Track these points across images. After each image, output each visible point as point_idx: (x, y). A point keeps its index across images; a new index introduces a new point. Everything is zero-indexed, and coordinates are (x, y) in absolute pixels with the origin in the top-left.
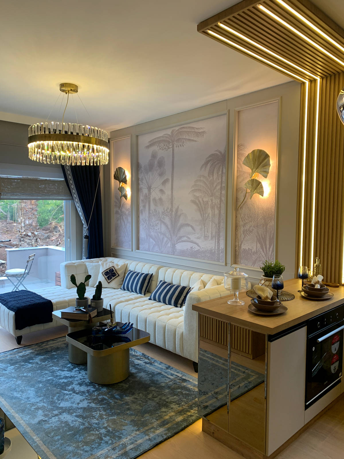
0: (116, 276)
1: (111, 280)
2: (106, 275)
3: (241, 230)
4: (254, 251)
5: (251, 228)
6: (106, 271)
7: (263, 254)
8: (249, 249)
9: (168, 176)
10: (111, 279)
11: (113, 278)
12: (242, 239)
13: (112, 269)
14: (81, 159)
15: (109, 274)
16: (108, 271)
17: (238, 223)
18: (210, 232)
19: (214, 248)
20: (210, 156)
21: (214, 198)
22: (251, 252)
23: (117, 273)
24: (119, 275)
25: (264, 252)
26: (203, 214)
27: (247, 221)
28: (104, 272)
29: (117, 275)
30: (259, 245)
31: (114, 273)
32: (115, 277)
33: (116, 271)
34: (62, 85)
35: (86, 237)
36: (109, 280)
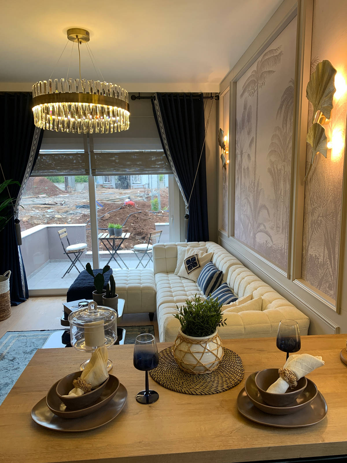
2: (187, 264)
3: (310, 219)
4: (321, 262)
5: (320, 218)
8: (316, 256)
9: (253, 134)
10: (191, 269)
11: (193, 269)
12: (310, 238)
13: (195, 258)
15: (191, 263)
16: (190, 259)
17: (307, 207)
18: (281, 221)
21: (286, 164)
22: (318, 263)
23: (199, 264)
24: (200, 266)
25: (332, 267)
26: (277, 191)
27: (316, 205)
29: (198, 266)
30: (326, 252)
31: (196, 263)
32: (195, 267)
33: (198, 261)
35: (187, 216)
36: (189, 270)
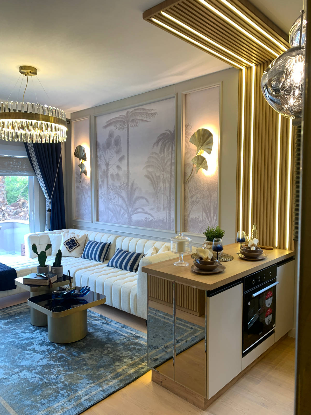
0: (77, 246)
1: (73, 249)
3: (189, 201)
4: (200, 220)
5: (198, 199)
6: (67, 241)
7: (208, 222)
8: (196, 218)
9: (124, 153)
11: (74, 248)
12: (190, 210)
13: (73, 239)
14: (41, 138)
15: (71, 244)
16: (69, 241)
17: (187, 195)
18: (162, 204)
19: (165, 218)
20: (161, 135)
21: (165, 173)
22: (198, 221)
24: (79, 245)
25: (209, 221)
26: (156, 188)
27: (194, 193)
28: (66, 243)
30: (204, 214)
31: (75, 243)
33: (77, 241)
34: (22, 68)
35: (49, 210)
36: (70, 249)
